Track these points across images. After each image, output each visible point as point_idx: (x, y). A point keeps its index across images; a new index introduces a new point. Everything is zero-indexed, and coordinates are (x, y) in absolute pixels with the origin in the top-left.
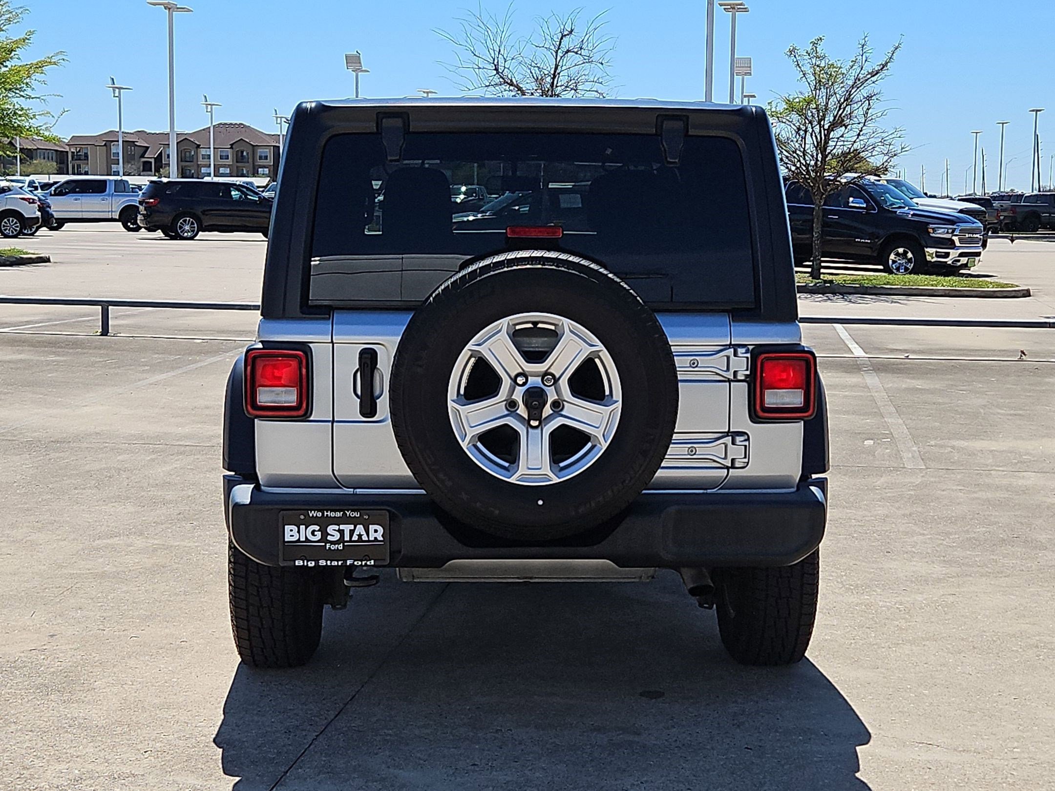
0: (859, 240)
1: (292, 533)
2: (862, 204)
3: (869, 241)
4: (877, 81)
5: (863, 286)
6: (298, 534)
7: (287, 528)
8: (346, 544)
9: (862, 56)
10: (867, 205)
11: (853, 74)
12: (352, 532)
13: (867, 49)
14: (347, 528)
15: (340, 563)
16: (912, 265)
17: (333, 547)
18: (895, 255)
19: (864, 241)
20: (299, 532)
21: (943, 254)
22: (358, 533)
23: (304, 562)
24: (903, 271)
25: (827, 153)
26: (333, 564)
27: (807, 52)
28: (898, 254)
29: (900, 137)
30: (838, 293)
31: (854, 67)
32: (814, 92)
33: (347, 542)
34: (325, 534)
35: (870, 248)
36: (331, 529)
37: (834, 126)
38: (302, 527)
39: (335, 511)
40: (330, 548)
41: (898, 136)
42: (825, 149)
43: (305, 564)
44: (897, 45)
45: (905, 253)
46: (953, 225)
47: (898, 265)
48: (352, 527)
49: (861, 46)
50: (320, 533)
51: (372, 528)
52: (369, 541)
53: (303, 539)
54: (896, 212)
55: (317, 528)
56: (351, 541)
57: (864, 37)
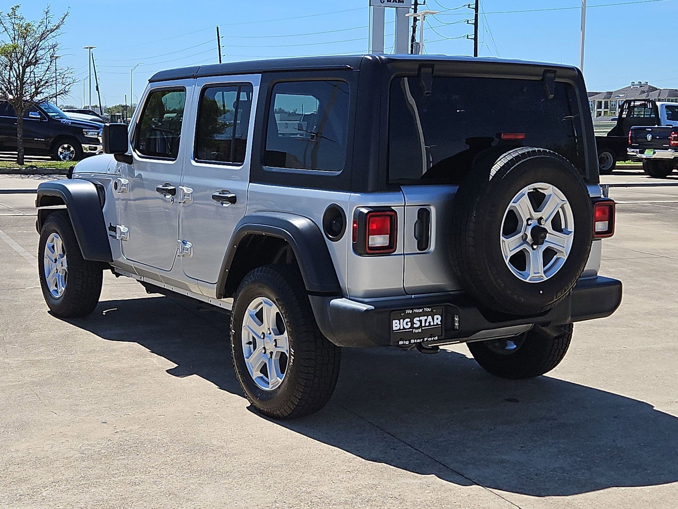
0: (37, 139)
1: (396, 325)
2: (37, 115)
3: (44, 140)
4: (56, 36)
5: (58, 169)
6: (399, 325)
7: (394, 322)
8: (423, 328)
9: (46, 19)
10: (41, 116)
11: (41, 31)
12: (426, 320)
13: (49, 15)
14: (423, 318)
15: (421, 340)
16: (74, 155)
17: (417, 331)
18: (62, 148)
19: (40, 139)
20: (400, 324)
21: (93, 148)
22: (429, 321)
23: (403, 342)
24: (68, 159)
25: (24, 82)
26: (418, 341)
27: (8, 14)
28: (63, 148)
29: (72, 73)
30: (43, 174)
31: (41, 27)
32: (13, 41)
33: (423, 327)
34: (412, 323)
35: (45, 144)
36: (416, 320)
37: (29, 64)
38: (402, 320)
39: (419, 309)
40: (415, 332)
41: (70, 72)
42: (23, 80)
43: (404, 343)
44: (66, 14)
45: (69, 147)
46: (98, 129)
47: (64, 156)
48: (426, 317)
49: (45, 13)
50: (410, 323)
51: (436, 317)
52: (434, 325)
53: (402, 328)
54: (61, 121)
55: (409, 320)
56: (425, 326)
57: (47, 7)
